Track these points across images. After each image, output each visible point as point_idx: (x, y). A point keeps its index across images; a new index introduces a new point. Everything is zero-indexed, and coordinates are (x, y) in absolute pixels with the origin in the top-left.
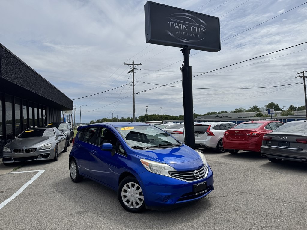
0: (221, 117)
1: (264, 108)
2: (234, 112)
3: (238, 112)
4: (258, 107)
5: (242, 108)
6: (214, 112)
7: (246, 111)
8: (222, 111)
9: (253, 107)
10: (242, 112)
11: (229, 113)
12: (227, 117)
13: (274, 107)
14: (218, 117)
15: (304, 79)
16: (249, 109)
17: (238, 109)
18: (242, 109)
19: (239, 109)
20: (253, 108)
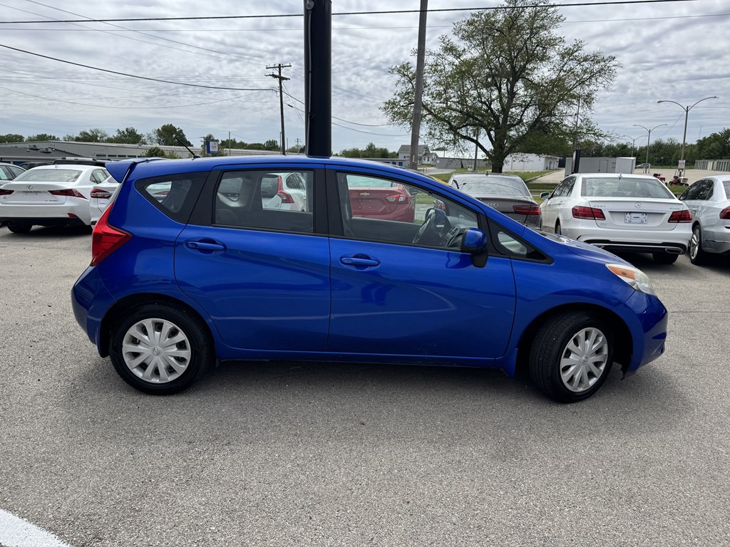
0: (47, 152)
1: (154, 136)
2: (78, 139)
3: (89, 141)
4: (137, 133)
5: (98, 132)
6: (13, 134)
7: (110, 140)
8: (40, 134)
9: (125, 130)
10: (98, 141)
11: (63, 141)
12: (64, 152)
13: (174, 136)
14: (37, 150)
15: (280, 83)
16: (116, 134)
17: (87, 134)
18: (99, 135)
19: (90, 134)
20: (126, 133)
